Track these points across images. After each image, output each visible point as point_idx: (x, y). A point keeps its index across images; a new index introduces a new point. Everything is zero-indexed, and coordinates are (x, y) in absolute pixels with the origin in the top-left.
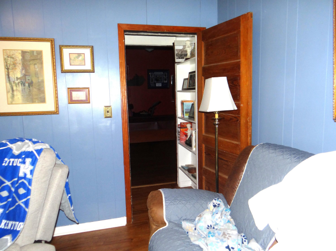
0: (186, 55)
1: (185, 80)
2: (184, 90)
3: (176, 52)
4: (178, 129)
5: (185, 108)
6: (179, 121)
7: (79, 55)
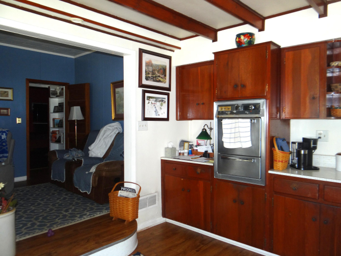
0: (57, 94)
1: (55, 107)
2: (54, 112)
3: (51, 92)
4: (50, 134)
5: (55, 122)
6: (51, 130)
7: (6, 92)
